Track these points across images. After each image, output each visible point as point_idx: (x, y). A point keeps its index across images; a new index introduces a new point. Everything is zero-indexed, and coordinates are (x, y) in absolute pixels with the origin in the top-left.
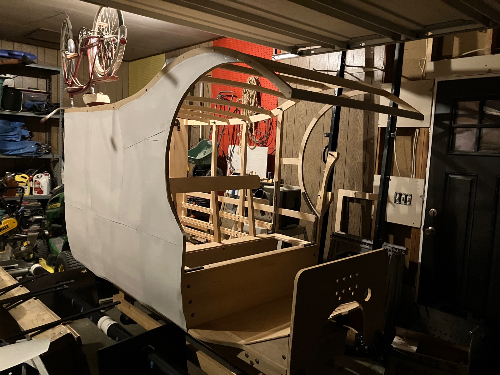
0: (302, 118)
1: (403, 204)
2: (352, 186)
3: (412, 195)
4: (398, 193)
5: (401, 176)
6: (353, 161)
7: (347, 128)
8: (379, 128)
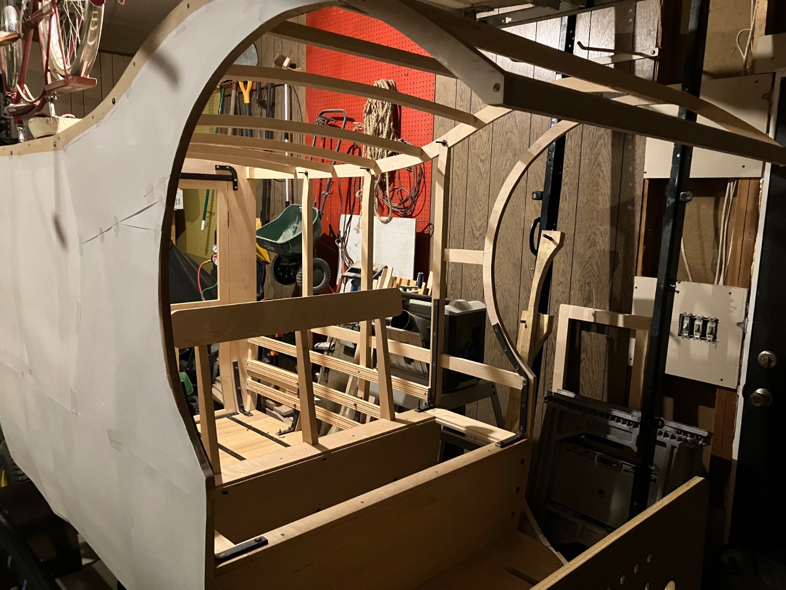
0: (481, 160)
1: (697, 338)
2: (587, 298)
3: (719, 322)
4: (688, 316)
5: (693, 281)
6: (589, 247)
7: (577, 181)
8: (644, 179)
